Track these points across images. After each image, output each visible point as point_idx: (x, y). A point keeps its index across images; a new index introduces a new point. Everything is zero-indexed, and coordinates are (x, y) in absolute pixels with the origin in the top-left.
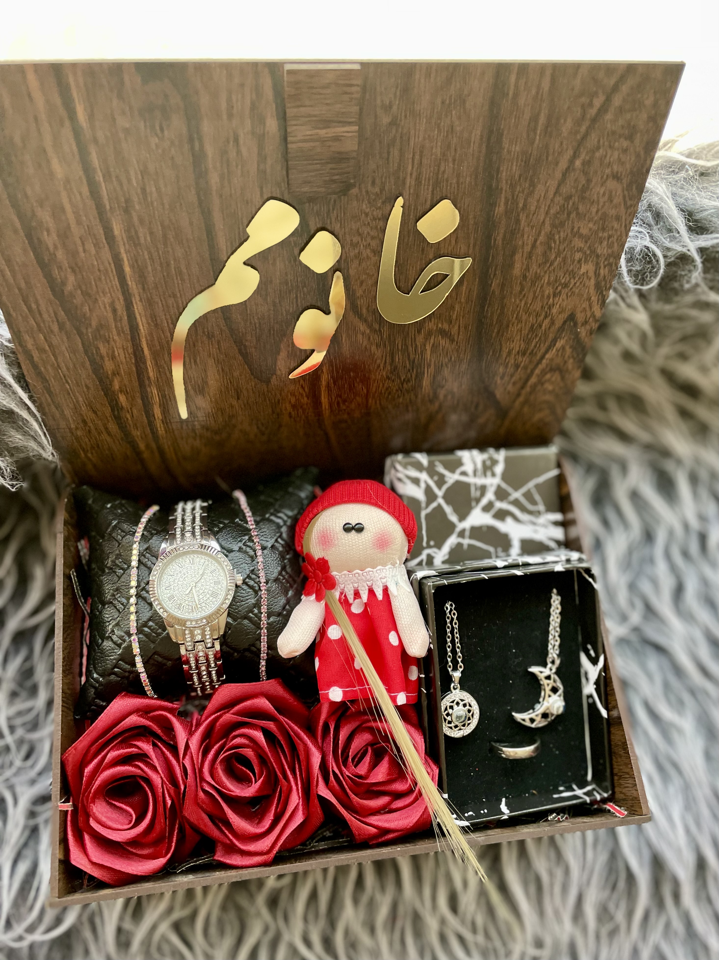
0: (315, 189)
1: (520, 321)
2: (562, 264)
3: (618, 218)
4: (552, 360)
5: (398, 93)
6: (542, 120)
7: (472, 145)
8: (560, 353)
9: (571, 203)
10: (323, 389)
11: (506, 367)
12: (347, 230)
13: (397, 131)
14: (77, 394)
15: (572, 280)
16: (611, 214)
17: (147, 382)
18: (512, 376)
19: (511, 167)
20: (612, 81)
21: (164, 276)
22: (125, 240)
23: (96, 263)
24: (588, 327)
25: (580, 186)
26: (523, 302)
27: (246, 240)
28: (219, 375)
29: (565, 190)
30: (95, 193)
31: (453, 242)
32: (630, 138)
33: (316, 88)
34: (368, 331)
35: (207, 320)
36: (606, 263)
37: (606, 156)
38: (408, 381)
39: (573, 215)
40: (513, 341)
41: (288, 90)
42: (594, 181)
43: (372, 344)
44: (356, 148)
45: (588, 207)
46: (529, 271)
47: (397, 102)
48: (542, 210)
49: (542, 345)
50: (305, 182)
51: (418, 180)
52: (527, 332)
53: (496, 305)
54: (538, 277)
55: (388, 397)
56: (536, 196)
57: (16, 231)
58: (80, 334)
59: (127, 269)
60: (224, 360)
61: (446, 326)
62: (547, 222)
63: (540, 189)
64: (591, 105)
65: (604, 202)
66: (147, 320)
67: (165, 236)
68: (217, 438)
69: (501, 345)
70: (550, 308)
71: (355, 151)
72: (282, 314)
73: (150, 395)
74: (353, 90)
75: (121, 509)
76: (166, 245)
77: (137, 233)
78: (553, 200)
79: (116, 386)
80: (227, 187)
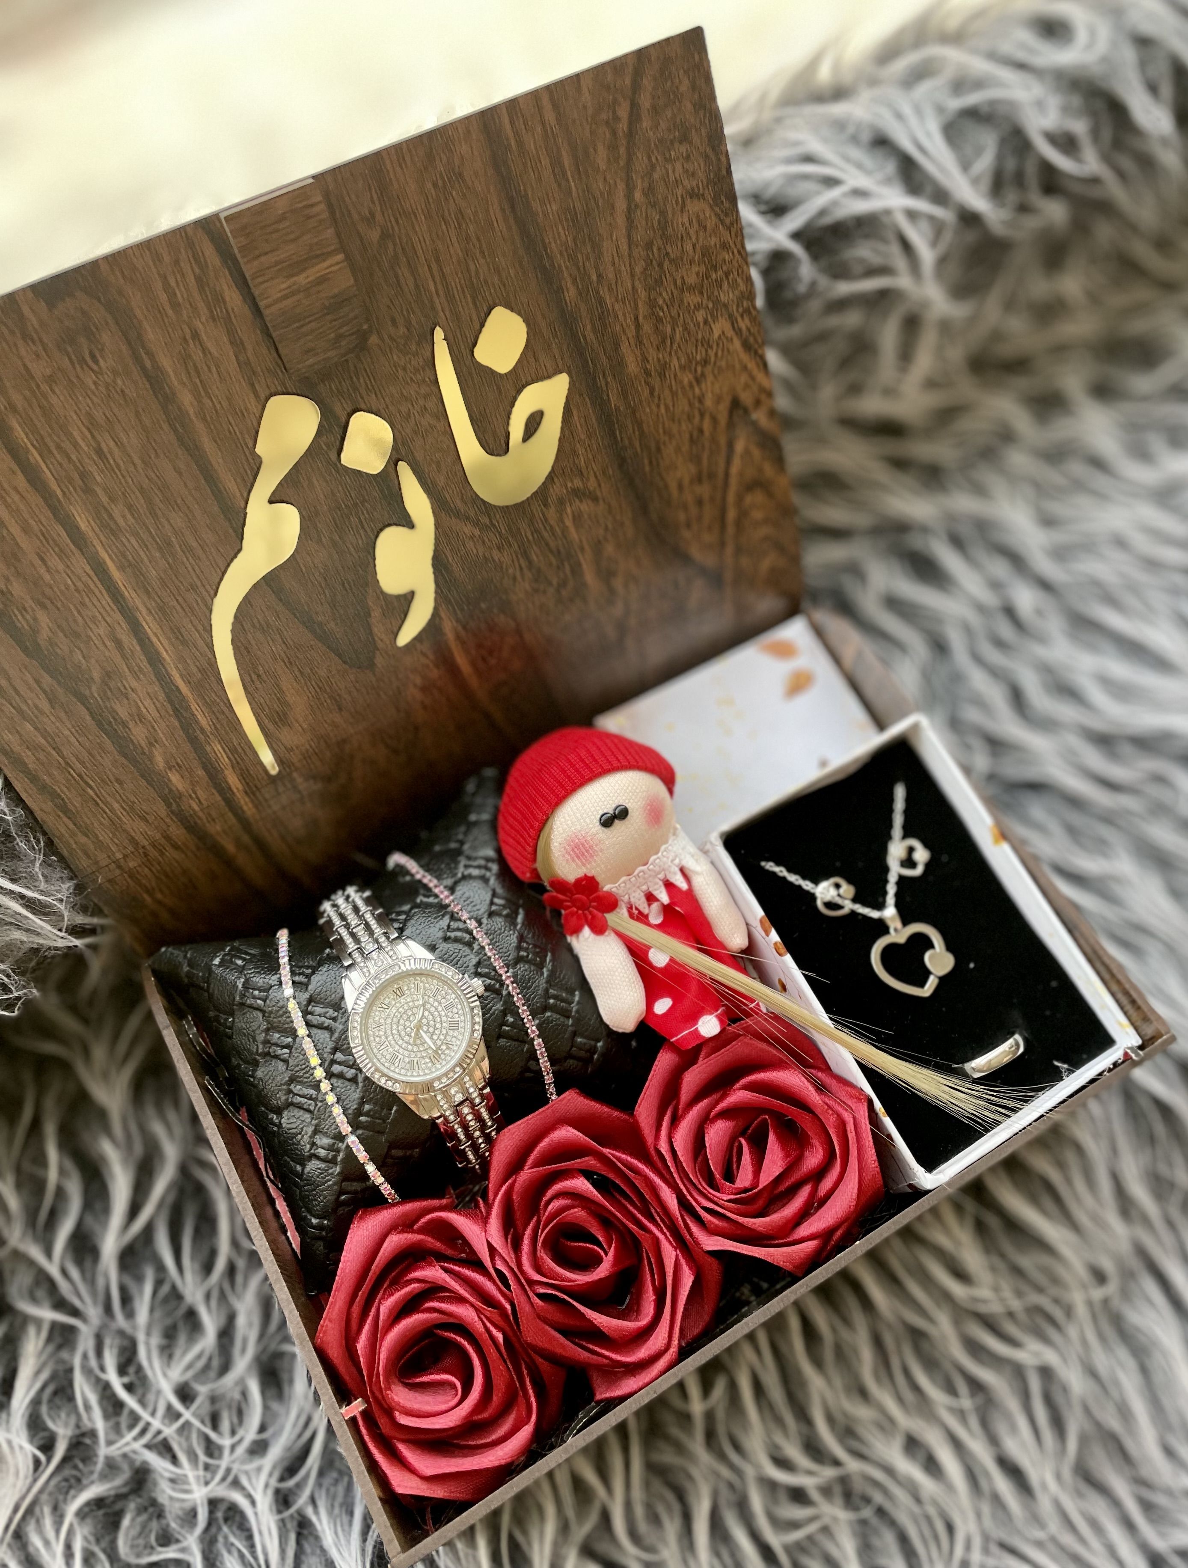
0: (323, 356)
1: (671, 436)
2: (686, 335)
4: (741, 473)
5: (374, 195)
6: (567, 159)
7: (496, 226)
9: (655, 250)
10: (453, 645)
11: (686, 508)
12: (387, 399)
13: (394, 243)
14: (109, 799)
15: (710, 351)
16: (712, 245)
17: (203, 740)
18: (700, 518)
19: (558, 233)
20: (627, 80)
21: (169, 564)
22: (99, 532)
23: (69, 582)
24: (764, 408)
25: (656, 223)
26: (662, 409)
27: (260, 466)
28: (299, 682)
29: (639, 236)
30: (35, 481)
31: (530, 360)
32: (685, 139)
33: (271, 225)
34: (477, 532)
35: (251, 605)
36: (741, 310)
37: (667, 173)
39: (666, 264)
40: (677, 469)
41: (235, 242)
42: (669, 211)
43: (490, 548)
44: (351, 281)
45: (679, 246)
46: (648, 362)
47: (379, 208)
48: (626, 276)
49: (717, 459)
50: (307, 351)
51: (450, 298)
52: (688, 447)
53: (630, 427)
54: (664, 367)
56: (608, 258)
58: (84, 701)
59: (115, 574)
60: (297, 657)
61: (578, 483)
62: (639, 287)
63: (607, 247)
64: (616, 118)
65: (696, 233)
66: (170, 640)
67: (150, 506)
68: (333, 787)
69: (663, 480)
70: (700, 401)
71: (352, 286)
72: (350, 554)
73: (213, 757)
74: (315, 210)
75: (240, 958)
76: (155, 516)
77: (111, 516)
78: (630, 255)
79: (160, 762)
80: (208, 404)
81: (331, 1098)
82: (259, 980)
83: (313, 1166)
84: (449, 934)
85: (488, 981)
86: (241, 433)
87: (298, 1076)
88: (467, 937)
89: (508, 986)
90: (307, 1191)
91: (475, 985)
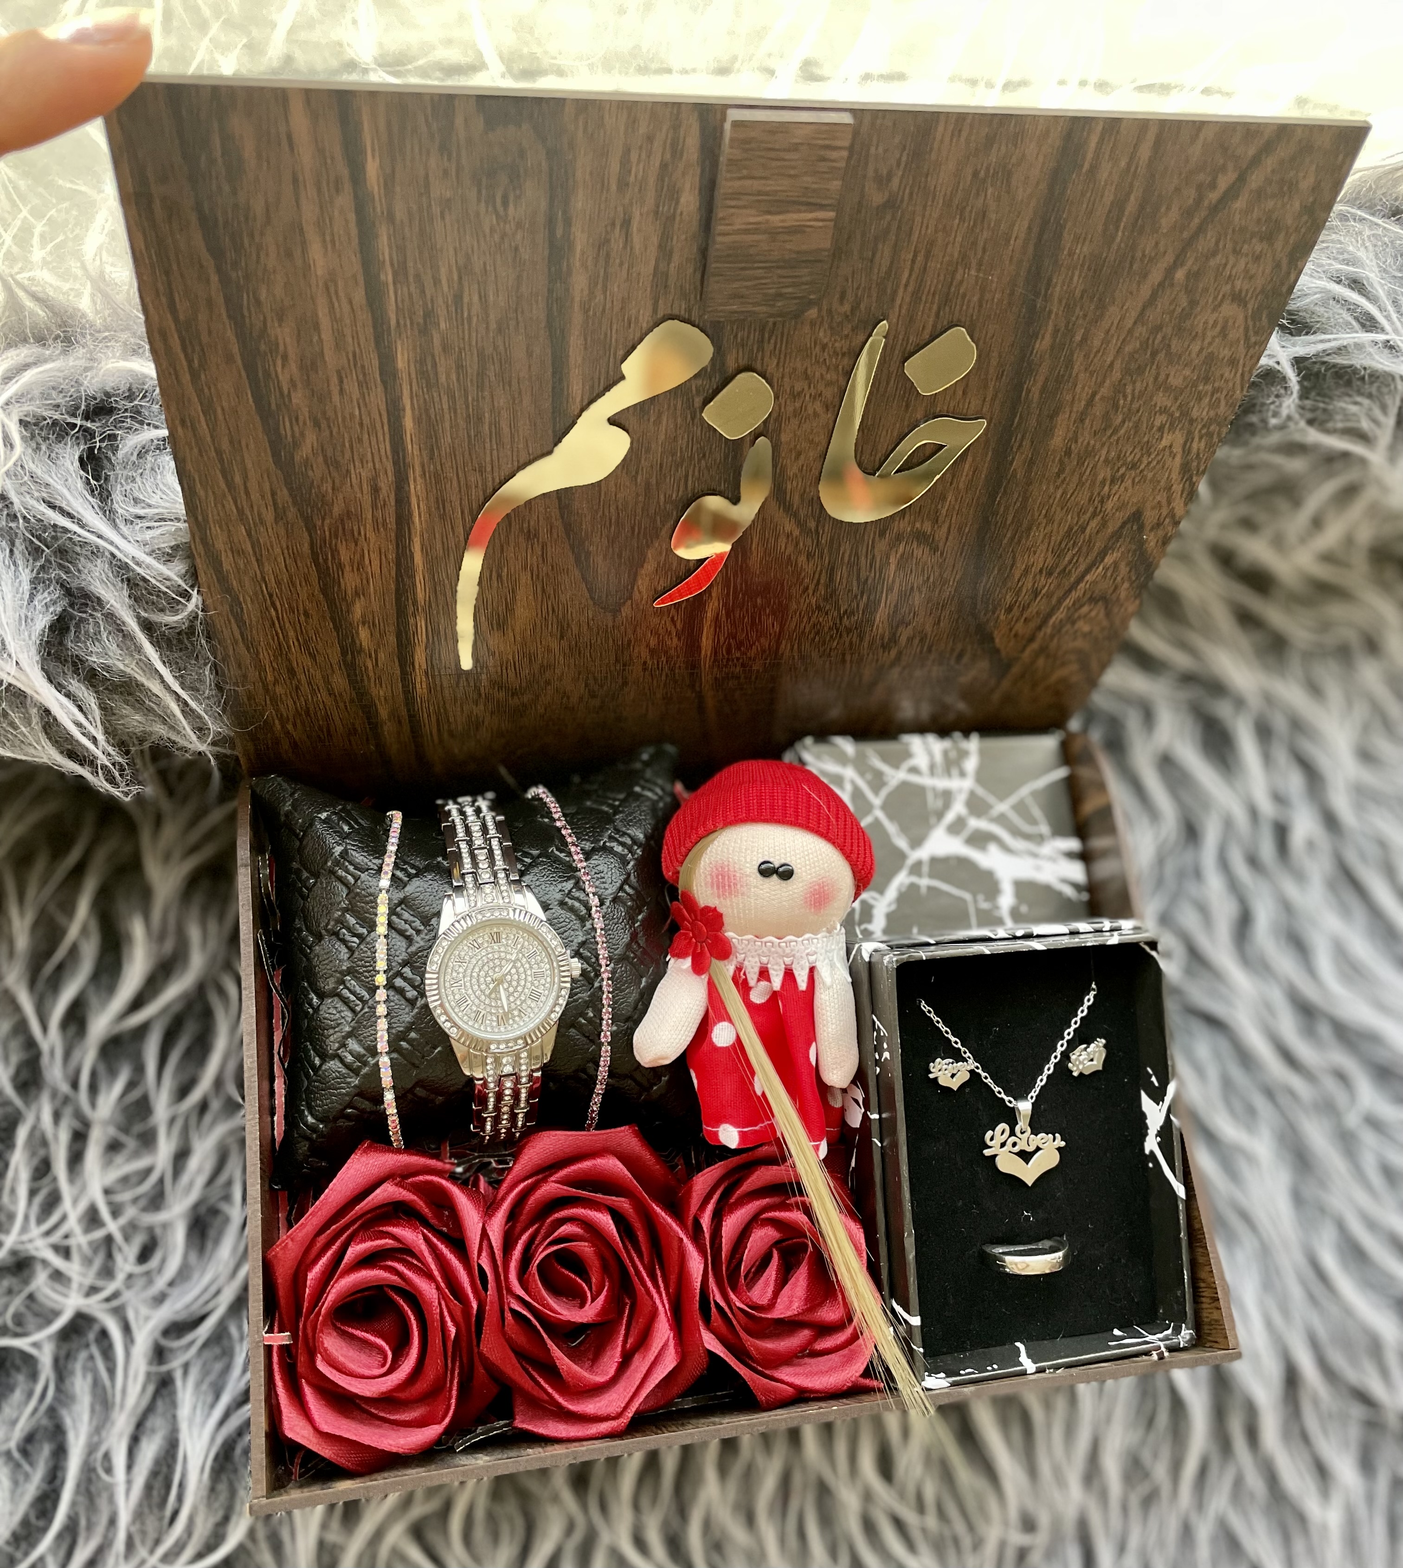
0: (750, 308)
1: (1050, 520)
2: (1132, 432)
3: (1233, 362)
4: (1095, 582)
5: (904, 159)
6: (1131, 206)
7: (1012, 242)
8: (1109, 574)
9: (1159, 337)
10: (707, 625)
11: (1018, 594)
12: (787, 370)
13: (893, 218)
14: (287, 625)
15: (1145, 458)
16: (1221, 357)
17: (411, 609)
18: (1025, 608)
19: (1071, 279)
20: (1251, 152)
21: (469, 436)
22: (413, 376)
23: (357, 413)
24: (1161, 533)
25: (1179, 310)
26: (1060, 492)
27: (615, 383)
28: (536, 599)
29: (1153, 316)
30: (374, 301)
31: (961, 392)
32: (1269, 238)
33: (777, 150)
34: (796, 532)
35: (530, 509)
36: (1204, 431)
37: (1226, 265)
38: (853, 613)
39: (1161, 356)
40: (1035, 553)
41: (727, 151)
42: (1202, 303)
43: (800, 552)
44: (827, 244)
45: (1187, 343)
46: (1076, 442)
47: (900, 173)
48: (1111, 348)
49: (1081, 560)
50: (736, 296)
51: (916, 296)
52: (1059, 538)
53: (1016, 495)
54: (1090, 452)
55: (813, 640)
56: (1105, 324)
57: (229, 359)
58: (310, 528)
59: (408, 423)
60: (547, 574)
61: (927, 527)
62: (1117, 366)
63: (1113, 311)
64: (1213, 186)
65: (1214, 338)
66: (429, 508)
67: (481, 374)
68: (515, 702)
69: (1014, 558)
70: (1102, 502)
71: (825, 250)
72: (658, 502)
73: (412, 628)
74: (834, 155)
75: (349, 824)
76: (480, 387)
77: (435, 365)
78: (1130, 331)
79: (358, 610)
80: (600, 297)
81: (381, 1010)
82: (359, 857)
83: (333, 1065)
84: (567, 899)
85: (585, 966)
86: (616, 341)
87: (357, 971)
88: (584, 911)
89: (603, 980)
90: (317, 1087)
91: (573, 965)
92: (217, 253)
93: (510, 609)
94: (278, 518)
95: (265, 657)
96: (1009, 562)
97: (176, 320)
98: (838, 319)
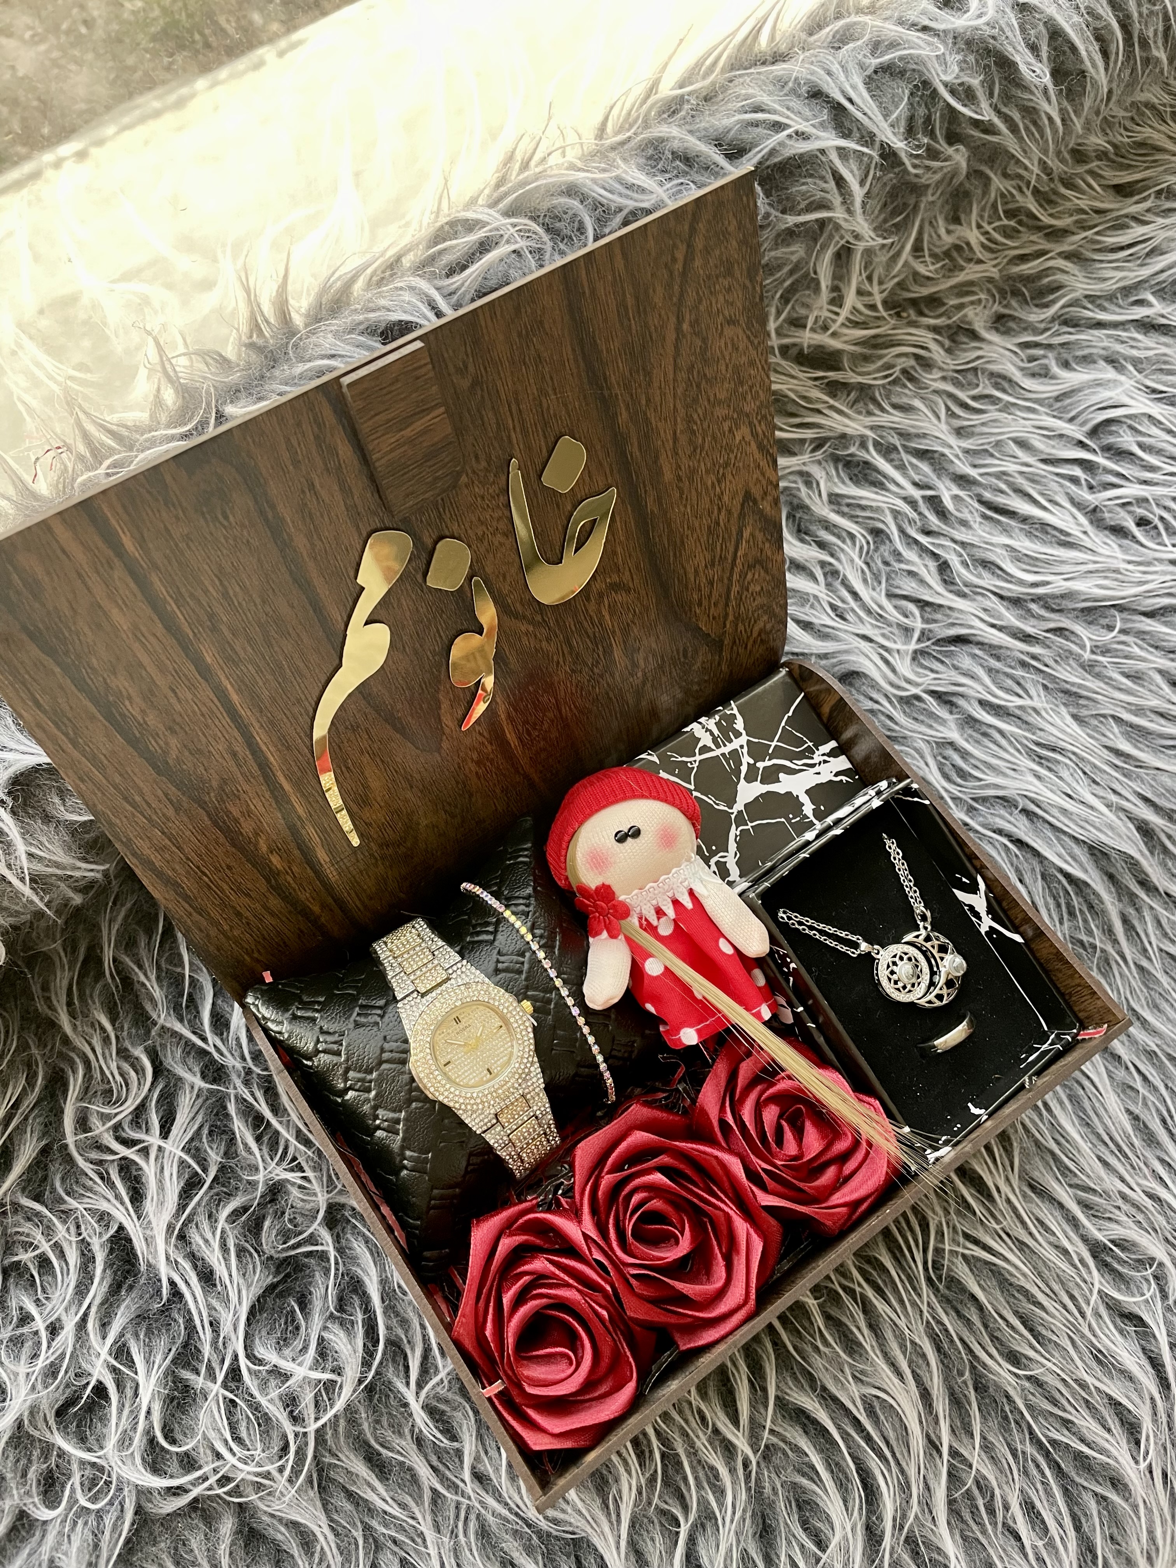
0: (421, 498)
1: (692, 529)
2: (713, 443)
3: (752, 363)
4: (745, 555)
5: (468, 349)
6: (630, 301)
7: (567, 364)
8: (752, 544)
9: (695, 373)
10: (505, 724)
11: (699, 590)
12: (467, 526)
13: (482, 389)
14: (219, 882)
15: (731, 456)
16: (742, 363)
17: (299, 824)
18: (710, 596)
19: (618, 367)
20: (686, 227)
21: (279, 683)
22: (222, 663)
23: (196, 708)
24: (769, 498)
25: (698, 350)
26: (688, 507)
27: (360, 593)
28: (380, 770)
29: (683, 362)
30: (171, 627)
31: (587, 478)
32: (729, 273)
33: (386, 387)
34: (531, 628)
35: (346, 710)
36: (759, 417)
37: (711, 306)
38: (597, 663)
39: (703, 384)
40: (695, 555)
41: (354, 406)
42: (710, 337)
43: (540, 641)
44: (449, 430)
45: (715, 367)
46: (681, 469)
47: (471, 360)
48: (669, 396)
49: (728, 543)
50: (408, 495)
51: (524, 431)
52: (705, 537)
53: (661, 525)
54: (693, 471)
55: (581, 695)
56: (656, 384)
57: (93, 719)
58: (202, 804)
59: (235, 697)
60: (379, 749)
61: (615, 578)
62: (679, 406)
63: (656, 373)
64: (674, 261)
65: (730, 354)
66: (276, 746)
67: (266, 637)
68: (402, 850)
69: (683, 567)
70: (719, 498)
71: (450, 434)
72: (428, 658)
73: (306, 838)
74: (423, 371)
76: (270, 645)
77: (233, 649)
78: (675, 380)
79: (263, 847)
80: (318, 543)
86: (345, 566)
92: (51, 652)
93: (366, 787)
94: (177, 810)
95: (215, 914)
96: (682, 572)
97: (45, 712)
98: (481, 474)
